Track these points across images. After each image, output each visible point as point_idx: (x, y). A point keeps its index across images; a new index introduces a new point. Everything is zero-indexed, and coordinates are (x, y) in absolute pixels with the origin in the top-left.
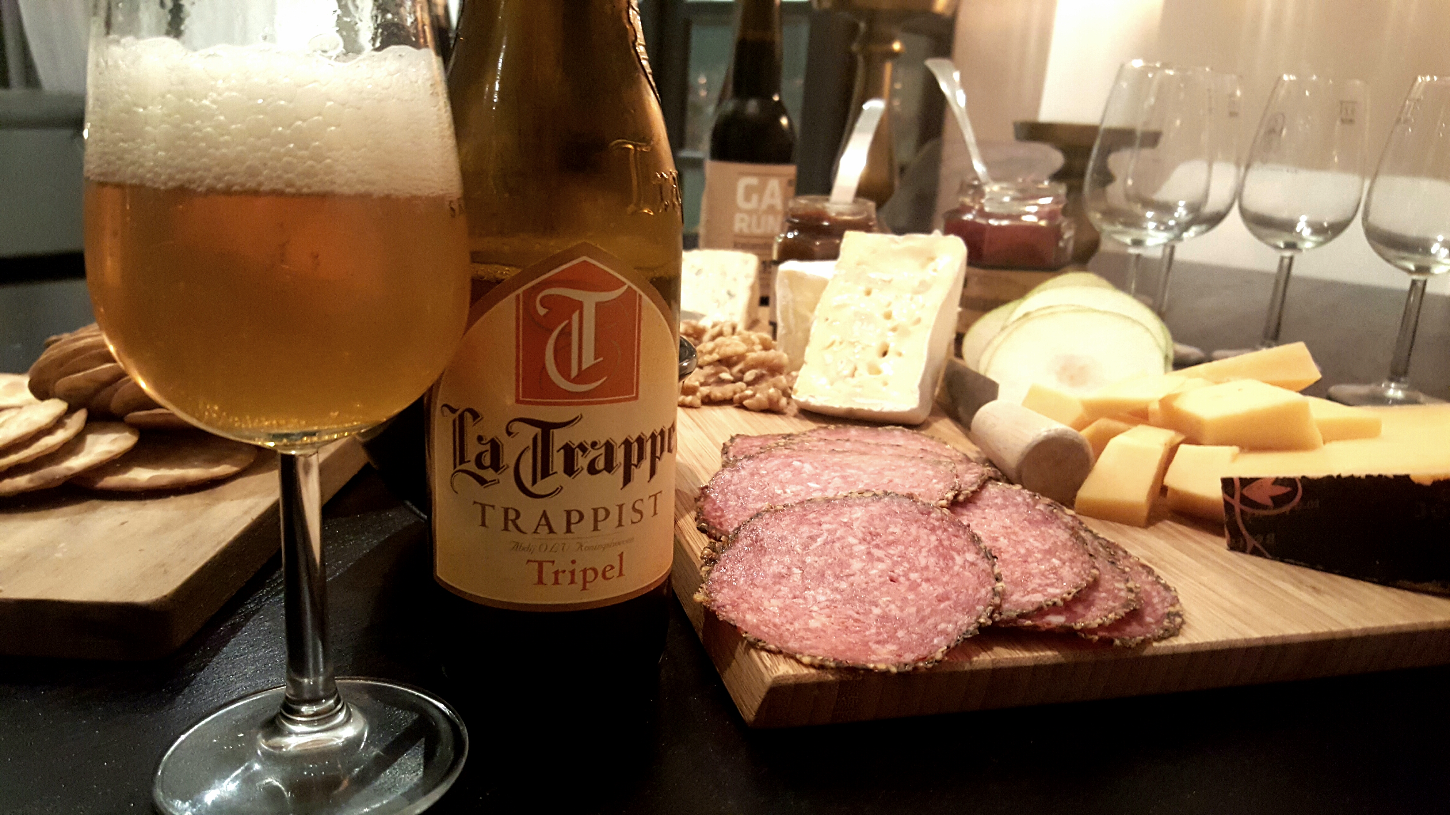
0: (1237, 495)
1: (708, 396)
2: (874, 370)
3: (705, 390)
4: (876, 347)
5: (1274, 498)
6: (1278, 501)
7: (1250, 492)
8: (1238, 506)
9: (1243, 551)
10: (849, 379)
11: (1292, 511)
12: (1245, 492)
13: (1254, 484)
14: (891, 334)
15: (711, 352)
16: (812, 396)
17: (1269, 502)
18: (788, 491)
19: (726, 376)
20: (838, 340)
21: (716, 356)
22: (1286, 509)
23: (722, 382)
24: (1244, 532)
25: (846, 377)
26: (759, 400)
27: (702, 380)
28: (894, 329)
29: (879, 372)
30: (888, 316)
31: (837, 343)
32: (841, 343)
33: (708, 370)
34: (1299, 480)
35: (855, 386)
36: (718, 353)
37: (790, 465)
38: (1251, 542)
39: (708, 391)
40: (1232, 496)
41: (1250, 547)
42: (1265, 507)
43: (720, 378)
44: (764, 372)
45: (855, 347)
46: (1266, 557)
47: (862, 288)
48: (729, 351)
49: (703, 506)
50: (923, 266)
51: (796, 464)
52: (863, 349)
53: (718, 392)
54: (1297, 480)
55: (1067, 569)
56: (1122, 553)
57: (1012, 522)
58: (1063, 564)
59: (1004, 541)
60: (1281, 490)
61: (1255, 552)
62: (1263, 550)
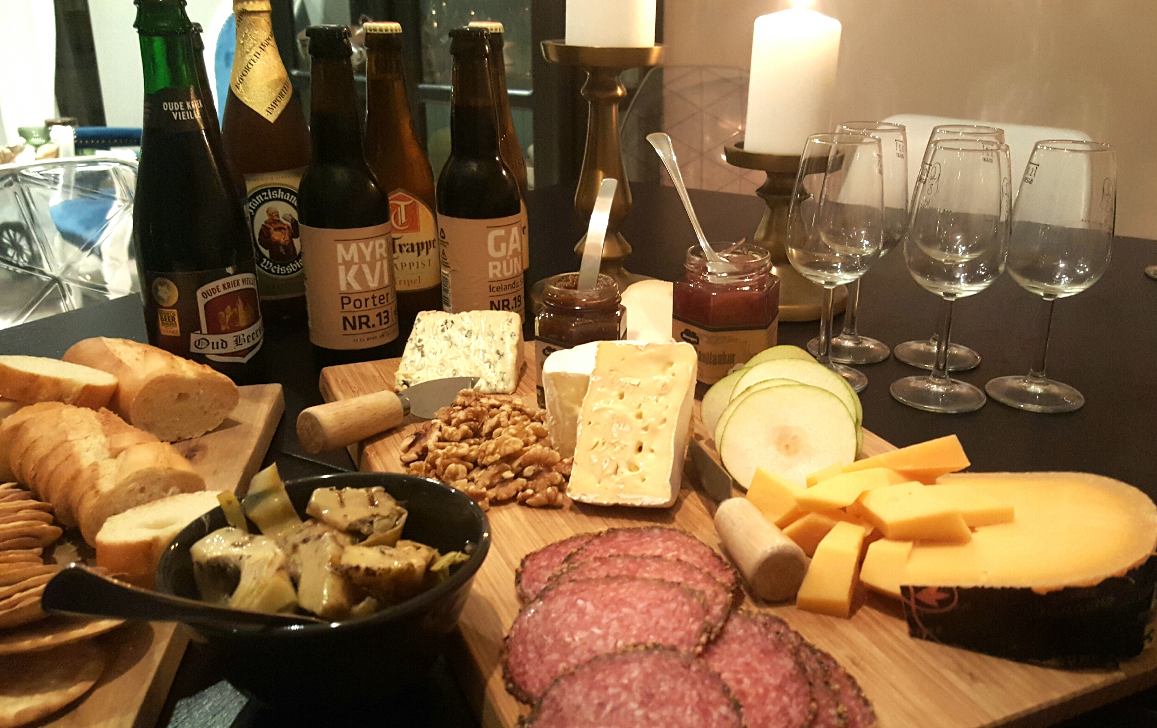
0: (912, 597)
1: (495, 498)
2: (633, 467)
3: (491, 493)
4: (632, 445)
5: (938, 601)
6: (942, 603)
7: (921, 596)
8: (912, 603)
9: (920, 637)
10: (613, 476)
11: (952, 610)
12: (917, 596)
13: (924, 591)
14: (643, 432)
15: (493, 453)
16: (584, 495)
17: (936, 604)
18: (577, 638)
19: (508, 474)
20: (601, 441)
21: (497, 456)
22: (947, 608)
23: (504, 481)
24: (919, 624)
25: (610, 475)
26: (539, 499)
27: (488, 482)
28: (646, 429)
29: (637, 468)
30: (640, 416)
31: (600, 444)
32: (603, 444)
33: (492, 470)
34: (956, 588)
35: (618, 483)
36: (499, 453)
37: (574, 605)
38: (926, 632)
39: (494, 495)
40: (909, 599)
41: (925, 636)
42: (932, 607)
43: (503, 478)
44: (541, 468)
45: (615, 447)
46: (936, 642)
47: (615, 393)
48: (509, 450)
49: (507, 659)
50: (664, 370)
51: (580, 602)
52: (622, 449)
53: (503, 492)
54: (953, 589)
55: (794, 706)
56: (832, 664)
57: (752, 656)
58: (791, 700)
59: (747, 682)
60: (943, 596)
61: (929, 638)
62: (934, 637)
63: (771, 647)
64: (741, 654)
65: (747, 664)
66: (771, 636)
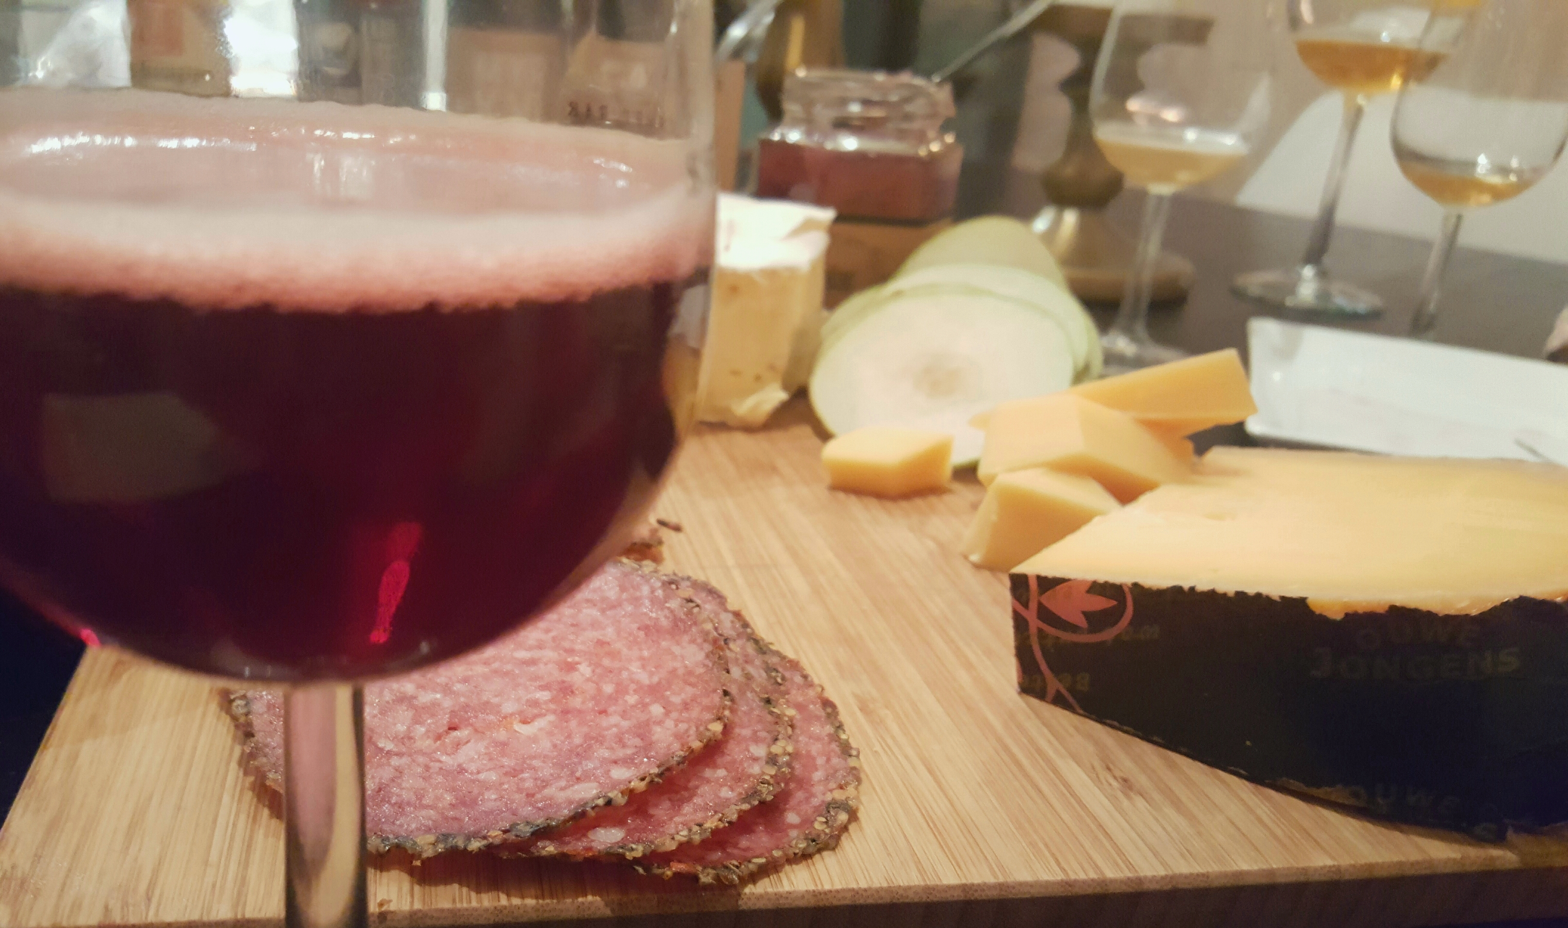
0: (1033, 605)
5: (1087, 615)
7: (1054, 602)
8: (1034, 623)
9: (1041, 695)
11: (1117, 639)
12: (1044, 600)
22: (1108, 635)
24: (1044, 667)
34: (1130, 588)
38: (1054, 684)
40: (1026, 605)
42: (1074, 628)
46: (1074, 711)
54: (1126, 590)
55: (669, 723)
56: (798, 679)
57: (618, 633)
58: (667, 713)
59: (585, 669)
60: (1101, 603)
61: (1059, 701)
62: (1071, 699)
63: (664, 623)
64: (595, 625)
65: (601, 643)
66: (674, 604)
